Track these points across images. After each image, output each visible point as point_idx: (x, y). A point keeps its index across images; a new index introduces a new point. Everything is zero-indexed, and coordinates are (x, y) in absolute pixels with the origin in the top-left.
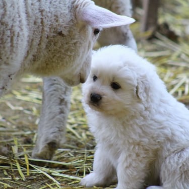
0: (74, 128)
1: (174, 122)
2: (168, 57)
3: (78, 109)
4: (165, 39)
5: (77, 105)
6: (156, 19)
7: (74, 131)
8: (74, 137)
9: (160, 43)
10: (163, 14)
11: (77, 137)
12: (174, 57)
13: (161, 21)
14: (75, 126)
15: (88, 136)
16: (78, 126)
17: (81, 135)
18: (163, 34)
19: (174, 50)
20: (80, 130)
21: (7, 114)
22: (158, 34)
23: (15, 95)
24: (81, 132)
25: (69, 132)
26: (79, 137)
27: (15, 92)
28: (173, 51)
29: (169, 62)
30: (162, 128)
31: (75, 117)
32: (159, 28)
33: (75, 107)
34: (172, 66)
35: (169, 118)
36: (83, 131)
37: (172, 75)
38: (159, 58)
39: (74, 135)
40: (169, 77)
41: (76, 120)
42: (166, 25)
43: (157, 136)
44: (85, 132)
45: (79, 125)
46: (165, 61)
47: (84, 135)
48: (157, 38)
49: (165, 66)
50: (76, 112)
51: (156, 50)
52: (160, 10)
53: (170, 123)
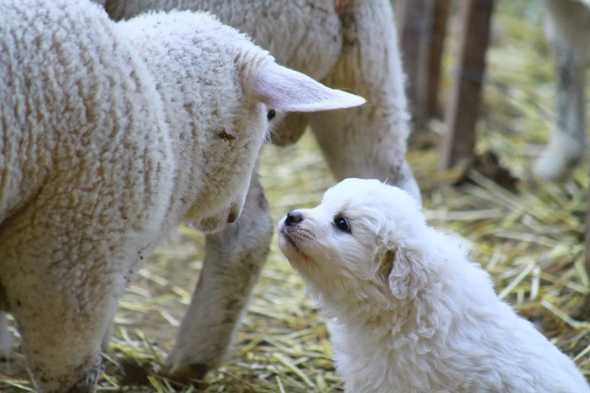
0: (300, 366)
1: (506, 360)
2: (497, 222)
3: (308, 327)
4: (490, 184)
5: (306, 317)
6: (472, 144)
7: (300, 372)
8: (299, 384)
9: (479, 193)
10: (486, 135)
11: (306, 384)
12: (508, 222)
13: (481, 147)
14: (302, 360)
15: (329, 382)
16: (307, 362)
17: (314, 381)
18: (486, 175)
19: (509, 207)
20: (313, 370)
21: (161, 334)
22: (475, 175)
23: (179, 296)
24: (316, 374)
25: (290, 374)
26: (311, 384)
27: (179, 291)
28: (506, 210)
29: (499, 232)
30: (482, 372)
31: (303, 343)
32: (477, 162)
33: (303, 322)
34: (504, 240)
35: (496, 353)
36: (319, 371)
37: (504, 258)
38: (478, 223)
39: (299, 379)
40: (498, 264)
41: (305, 350)
42: (493, 157)
43: (471, 388)
44: (323, 374)
45: (312, 359)
46: (490, 230)
47: (320, 379)
48: (473, 183)
49: (489, 239)
50: (305, 332)
51: (470, 208)
52: (481, 126)
53: (500, 363)
